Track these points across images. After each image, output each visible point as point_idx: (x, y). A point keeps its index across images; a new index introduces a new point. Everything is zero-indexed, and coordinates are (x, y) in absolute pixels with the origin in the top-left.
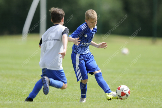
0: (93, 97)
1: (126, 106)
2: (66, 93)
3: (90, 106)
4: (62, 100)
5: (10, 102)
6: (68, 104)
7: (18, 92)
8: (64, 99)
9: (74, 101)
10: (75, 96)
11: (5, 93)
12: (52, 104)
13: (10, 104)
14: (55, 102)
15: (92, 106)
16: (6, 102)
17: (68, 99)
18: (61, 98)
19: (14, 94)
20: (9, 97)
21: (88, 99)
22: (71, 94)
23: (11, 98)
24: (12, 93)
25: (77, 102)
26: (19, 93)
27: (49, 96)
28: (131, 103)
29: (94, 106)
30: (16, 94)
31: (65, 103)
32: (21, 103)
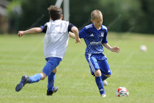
0: (113, 92)
1: (144, 100)
2: (88, 88)
3: (110, 100)
4: (84, 95)
5: (35, 97)
6: (90, 98)
7: (42, 86)
8: (86, 93)
9: (95, 95)
10: (96, 91)
11: (31, 88)
12: (74, 98)
13: (35, 98)
14: (78, 96)
15: (112, 100)
16: (31, 97)
17: (90, 93)
18: (83, 93)
19: (39, 89)
20: (34, 92)
21: (109, 94)
22: (92, 89)
23: (36, 93)
24: (37, 88)
25: (98, 96)
26: (43, 88)
27: (72, 91)
28: (149, 97)
29: (114, 100)
30: (41, 89)
31: (87, 97)
32: (45, 97)
